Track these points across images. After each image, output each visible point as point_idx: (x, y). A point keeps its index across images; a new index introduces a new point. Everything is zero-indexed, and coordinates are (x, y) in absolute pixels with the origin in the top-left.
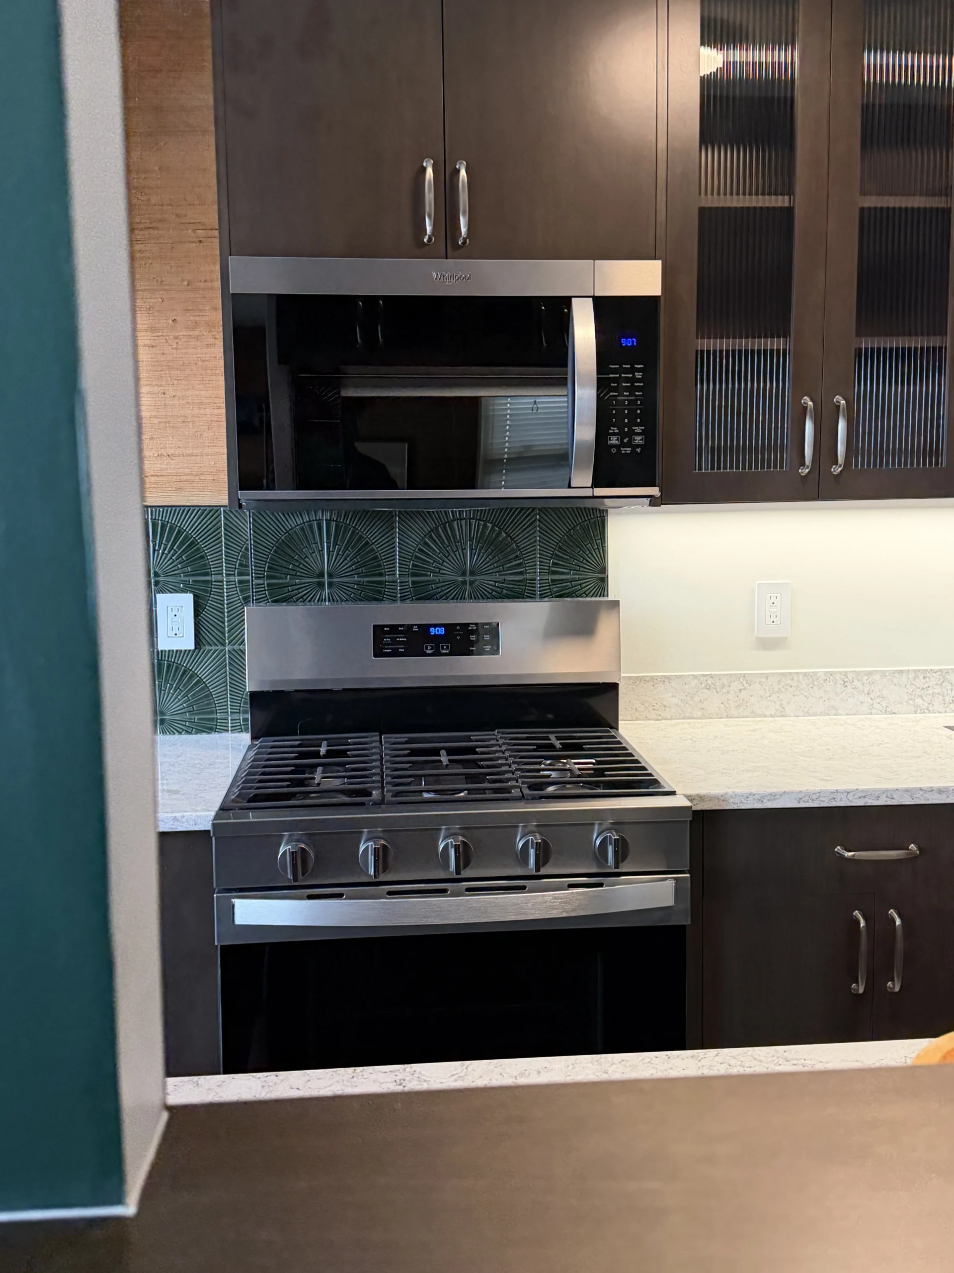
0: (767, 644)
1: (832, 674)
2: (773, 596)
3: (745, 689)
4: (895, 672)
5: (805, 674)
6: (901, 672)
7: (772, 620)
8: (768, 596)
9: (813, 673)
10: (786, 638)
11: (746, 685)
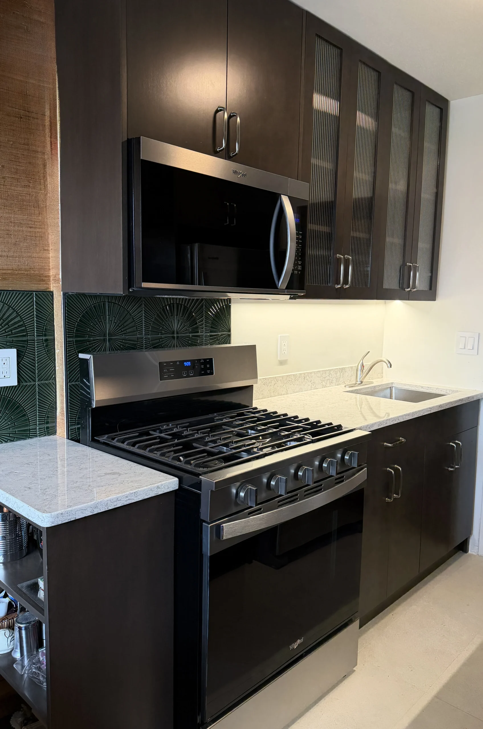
0: (282, 363)
1: (301, 374)
2: (285, 341)
3: (276, 384)
4: (317, 372)
5: (293, 375)
6: (319, 371)
7: (284, 352)
8: (283, 341)
9: (296, 374)
10: (287, 360)
11: (276, 382)
